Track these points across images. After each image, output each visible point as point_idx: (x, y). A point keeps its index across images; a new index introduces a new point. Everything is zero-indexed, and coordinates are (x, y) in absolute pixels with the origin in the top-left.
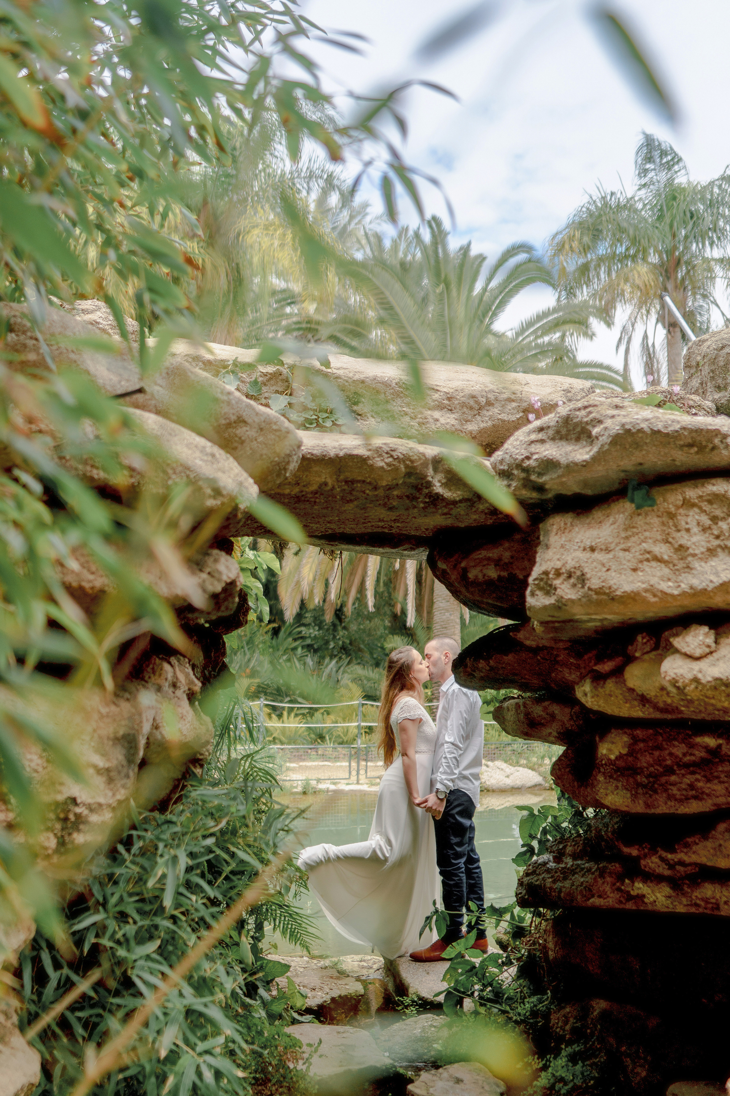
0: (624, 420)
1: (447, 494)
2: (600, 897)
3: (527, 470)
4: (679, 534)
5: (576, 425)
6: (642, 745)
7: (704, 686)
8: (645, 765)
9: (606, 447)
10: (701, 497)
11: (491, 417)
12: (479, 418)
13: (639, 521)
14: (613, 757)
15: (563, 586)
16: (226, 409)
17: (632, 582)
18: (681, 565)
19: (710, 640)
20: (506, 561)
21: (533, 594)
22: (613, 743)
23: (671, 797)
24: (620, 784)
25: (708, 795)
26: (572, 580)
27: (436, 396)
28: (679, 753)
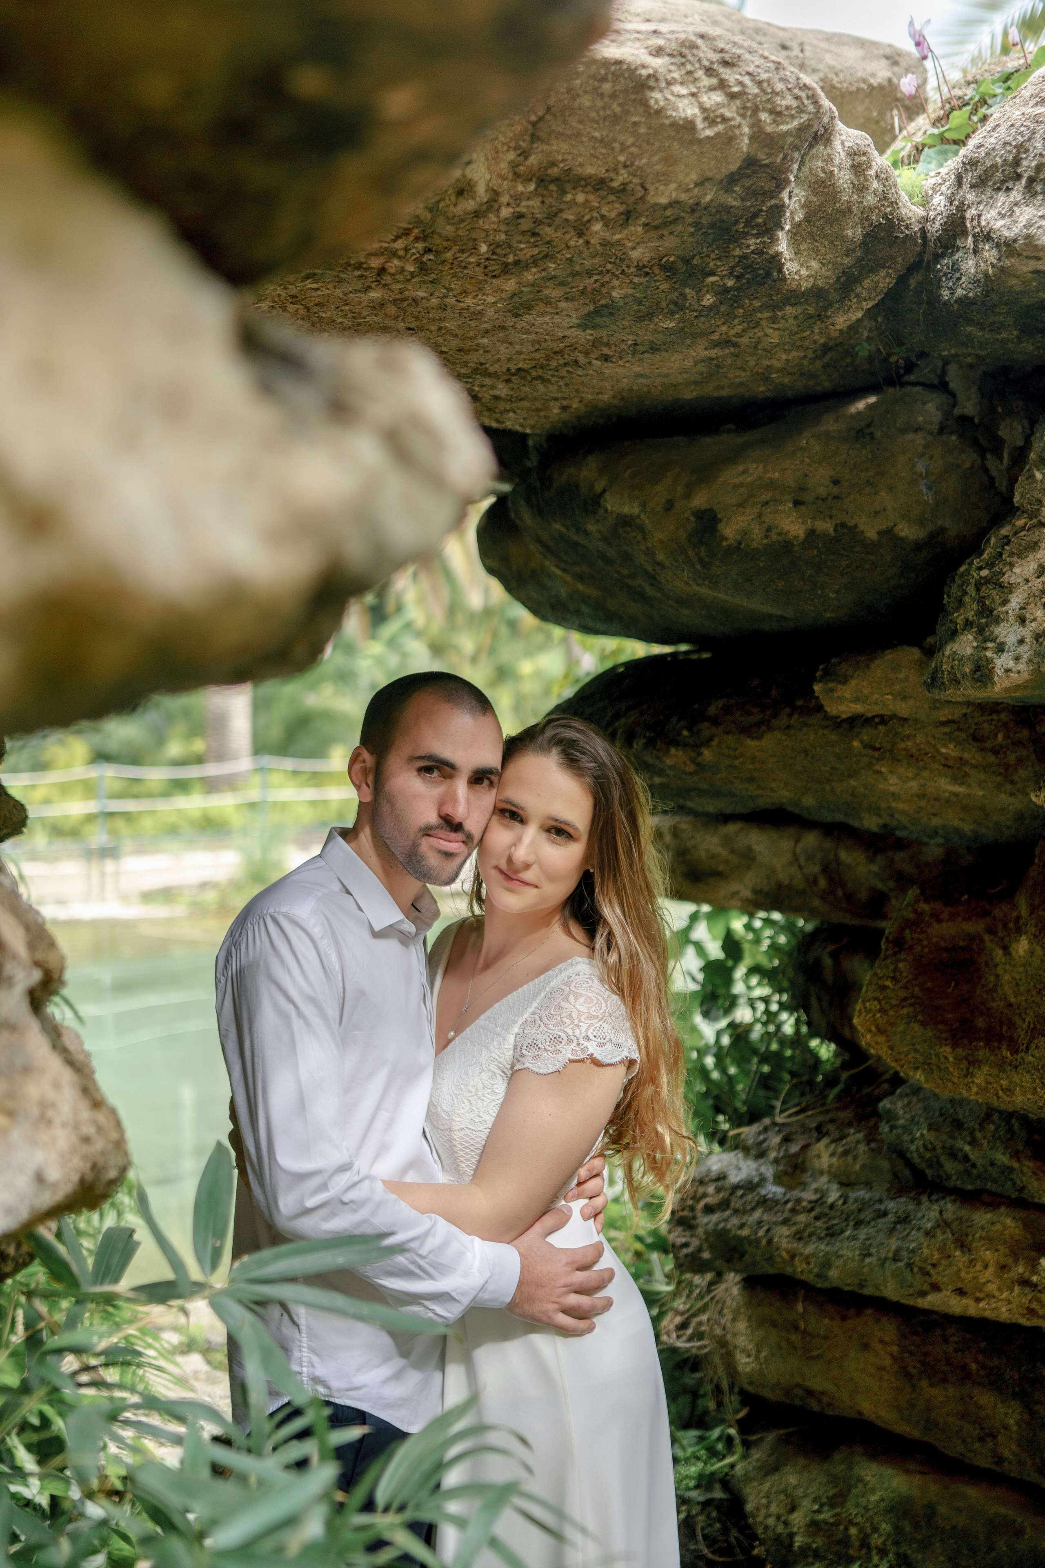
1: (792, 265)
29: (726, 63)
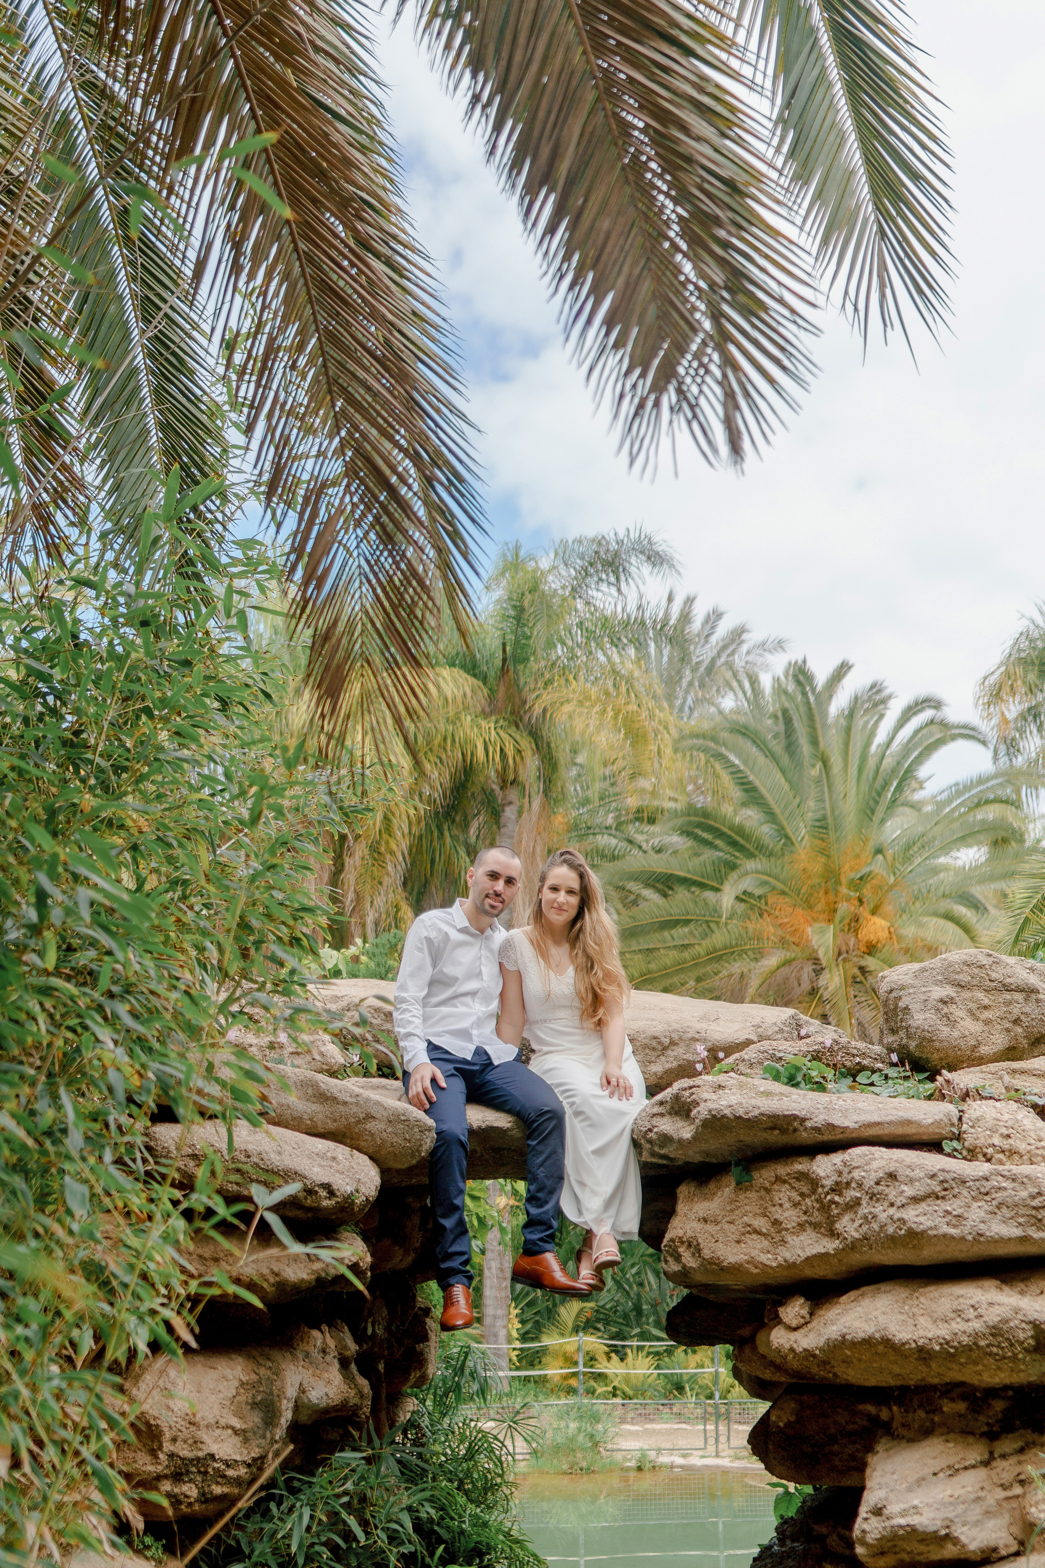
0: (713, 1106)
3: (650, 1141)
4: (774, 1209)
5: (684, 1103)
6: (809, 1412)
7: (797, 1356)
8: (811, 1433)
9: (700, 1129)
10: (790, 1174)
12: (663, 1058)
13: (741, 1195)
15: (686, 1254)
16: (355, 1109)
17: (736, 1254)
18: (777, 1238)
19: (804, 1312)
21: (666, 1260)
22: (782, 1409)
26: (692, 1249)
28: (843, 1421)
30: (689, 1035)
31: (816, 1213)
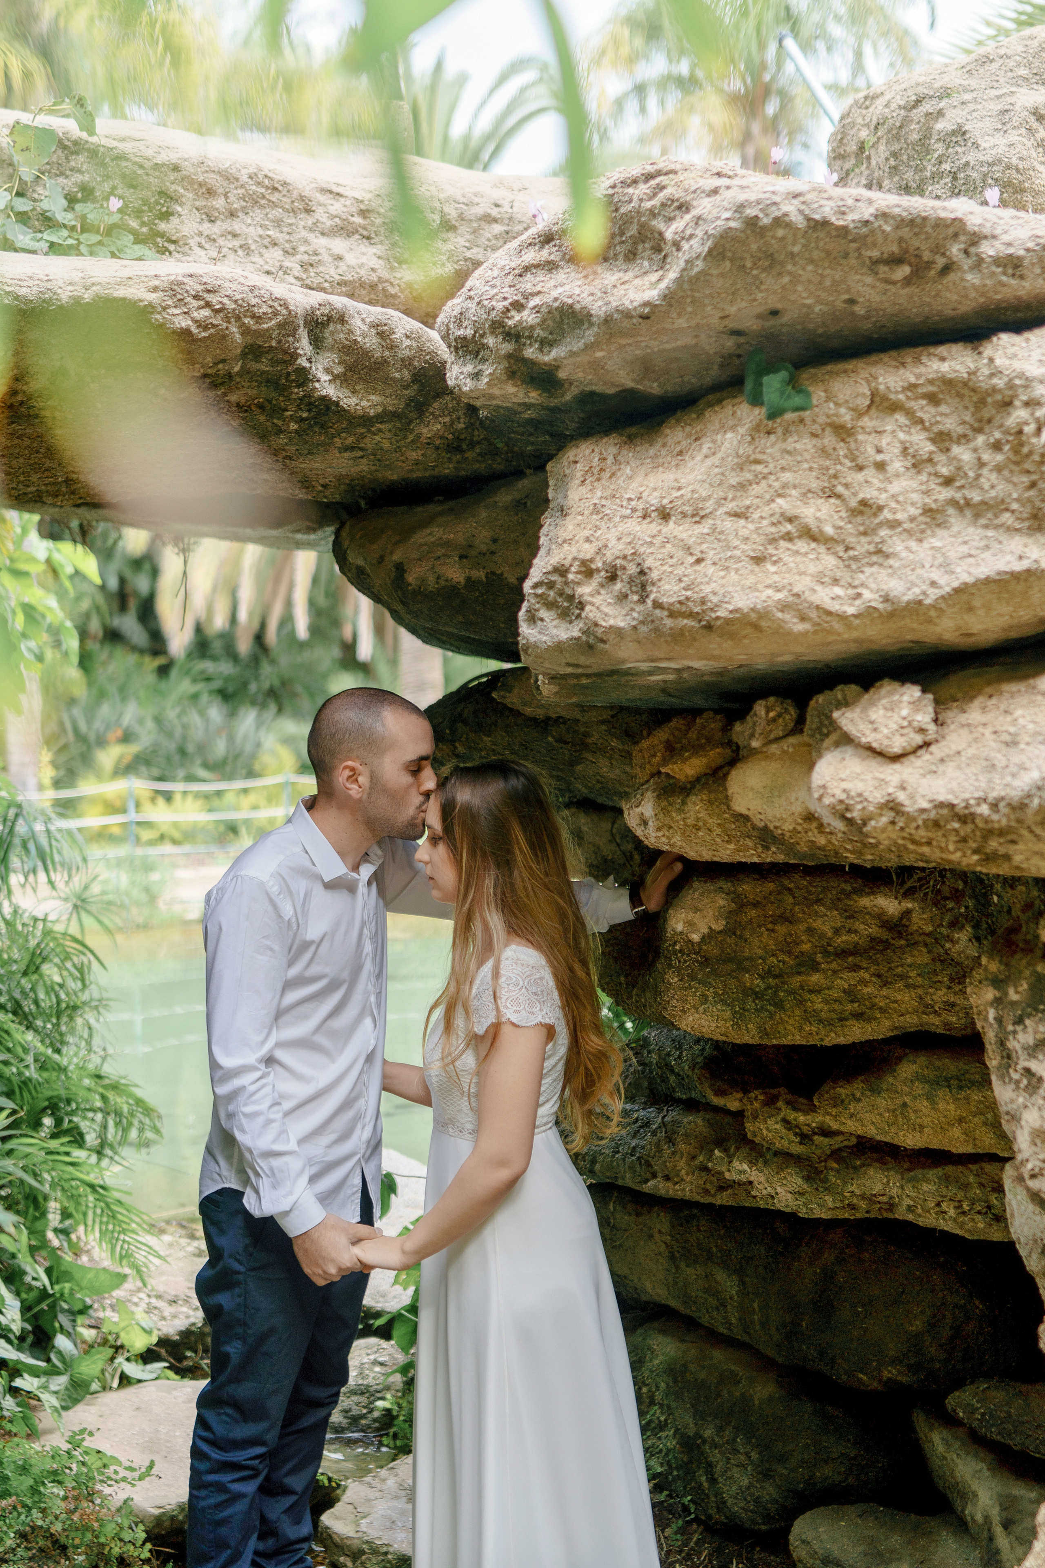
0: (742, 197)
1: (349, 400)
2: (667, 1178)
3: (514, 335)
4: (860, 477)
5: (631, 218)
6: (753, 913)
7: (910, 818)
8: (760, 952)
9: (700, 265)
10: (912, 387)
11: (451, 255)
12: (425, 255)
13: (771, 447)
14: (696, 937)
15: (597, 600)
17: (753, 588)
18: (863, 546)
19: (924, 717)
20: (483, 548)
21: (532, 619)
22: (697, 910)
23: (810, 1016)
24: (710, 993)
25: (883, 1011)
26: (618, 586)
27: (337, 207)
28: (827, 929)
29: (209, 291)
30: (479, 211)
31: (989, 477)
